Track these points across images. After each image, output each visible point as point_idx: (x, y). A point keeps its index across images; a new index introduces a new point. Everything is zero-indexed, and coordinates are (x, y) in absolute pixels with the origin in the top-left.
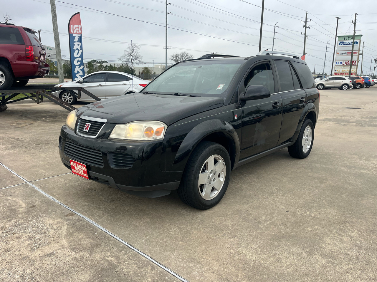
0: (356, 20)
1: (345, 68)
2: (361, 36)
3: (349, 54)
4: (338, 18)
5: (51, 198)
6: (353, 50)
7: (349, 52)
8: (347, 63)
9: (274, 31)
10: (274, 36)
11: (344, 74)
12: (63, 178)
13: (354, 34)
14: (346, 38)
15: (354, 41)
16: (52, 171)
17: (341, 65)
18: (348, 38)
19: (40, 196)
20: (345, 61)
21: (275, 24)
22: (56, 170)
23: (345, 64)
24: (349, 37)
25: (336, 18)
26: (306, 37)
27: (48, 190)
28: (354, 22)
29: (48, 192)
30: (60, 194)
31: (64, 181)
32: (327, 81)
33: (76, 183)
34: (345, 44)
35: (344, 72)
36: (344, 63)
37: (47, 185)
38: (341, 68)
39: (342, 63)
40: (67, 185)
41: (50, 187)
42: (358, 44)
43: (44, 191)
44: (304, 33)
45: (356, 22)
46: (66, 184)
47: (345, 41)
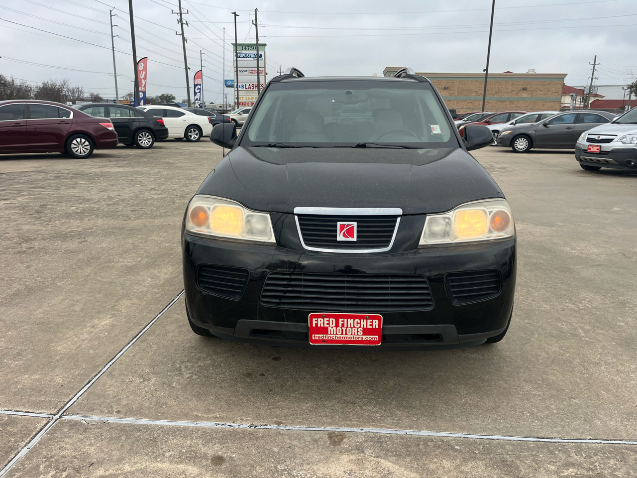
0: (258, 20)
1: (250, 94)
2: (265, 45)
3: (252, 73)
4: (236, 15)
6: (258, 67)
7: (251, 70)
8: (251, 87)
9: (111, 23)
10: (112, 32)
11: (250, 104)
13: (257, 42)
14: (244, 47)
15: (258, 52)
17: (243, 89)
18: (247, 48)
20: (248, 84)
21: (111, 11)
23: (249, 88)
24: (249, 45)
25: (233, 13)
26: (184, 39)
28: (254, 22)
32: (240, 115)
34: (244, 57)
35: (249, 101)
36: (247, 87)
38: (244, 94)
39: (244, 86)
42: (263, 57)
44: (181, 33)
45: (258, 23)
47: (244, 52)
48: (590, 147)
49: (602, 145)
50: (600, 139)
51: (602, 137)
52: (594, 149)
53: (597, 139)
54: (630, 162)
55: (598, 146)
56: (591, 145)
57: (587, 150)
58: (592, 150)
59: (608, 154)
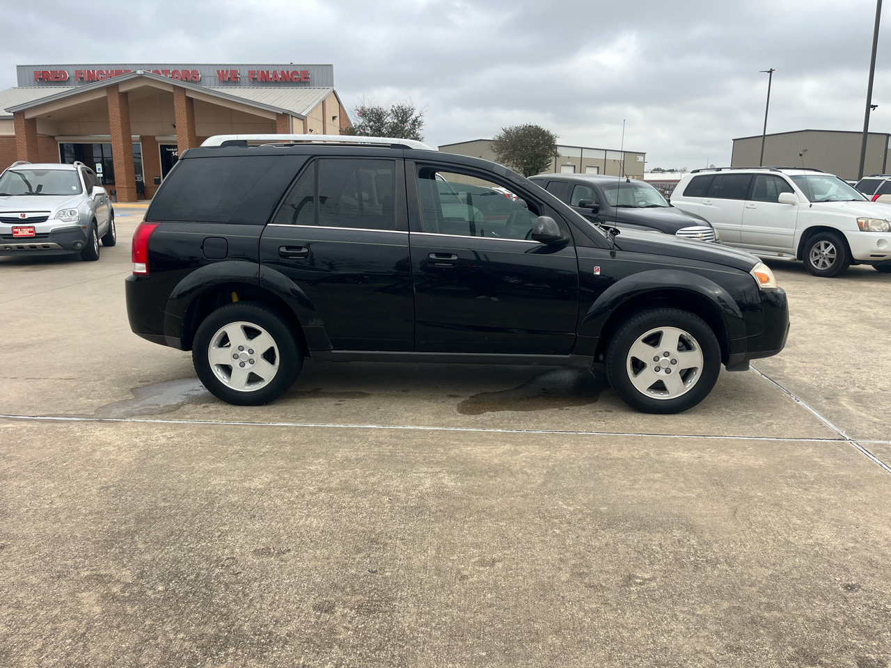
5: (801, 403)
12: (773, 431)
16: (796, 454)
19: (821, 410)
22: (786, 456)
27: (806, 414)
29: (806, 412)
30: (786, 403)
31: (772, 424)
33: (750, 413)
37: (808, 425)
40: (769, 414)
41: (802, 419)
43: (813, 415)
46: (770, 417)
48: (16, 230)
49: (35, 225)
50: (26, 217)
51: (28, 215)
52: (26, 232)
53: (20, 217)
54: (75, 244)
55: (29, 227)
56: (17, 228)
57: (11, 235)
58: (20, 233)
59: (47, 237)
